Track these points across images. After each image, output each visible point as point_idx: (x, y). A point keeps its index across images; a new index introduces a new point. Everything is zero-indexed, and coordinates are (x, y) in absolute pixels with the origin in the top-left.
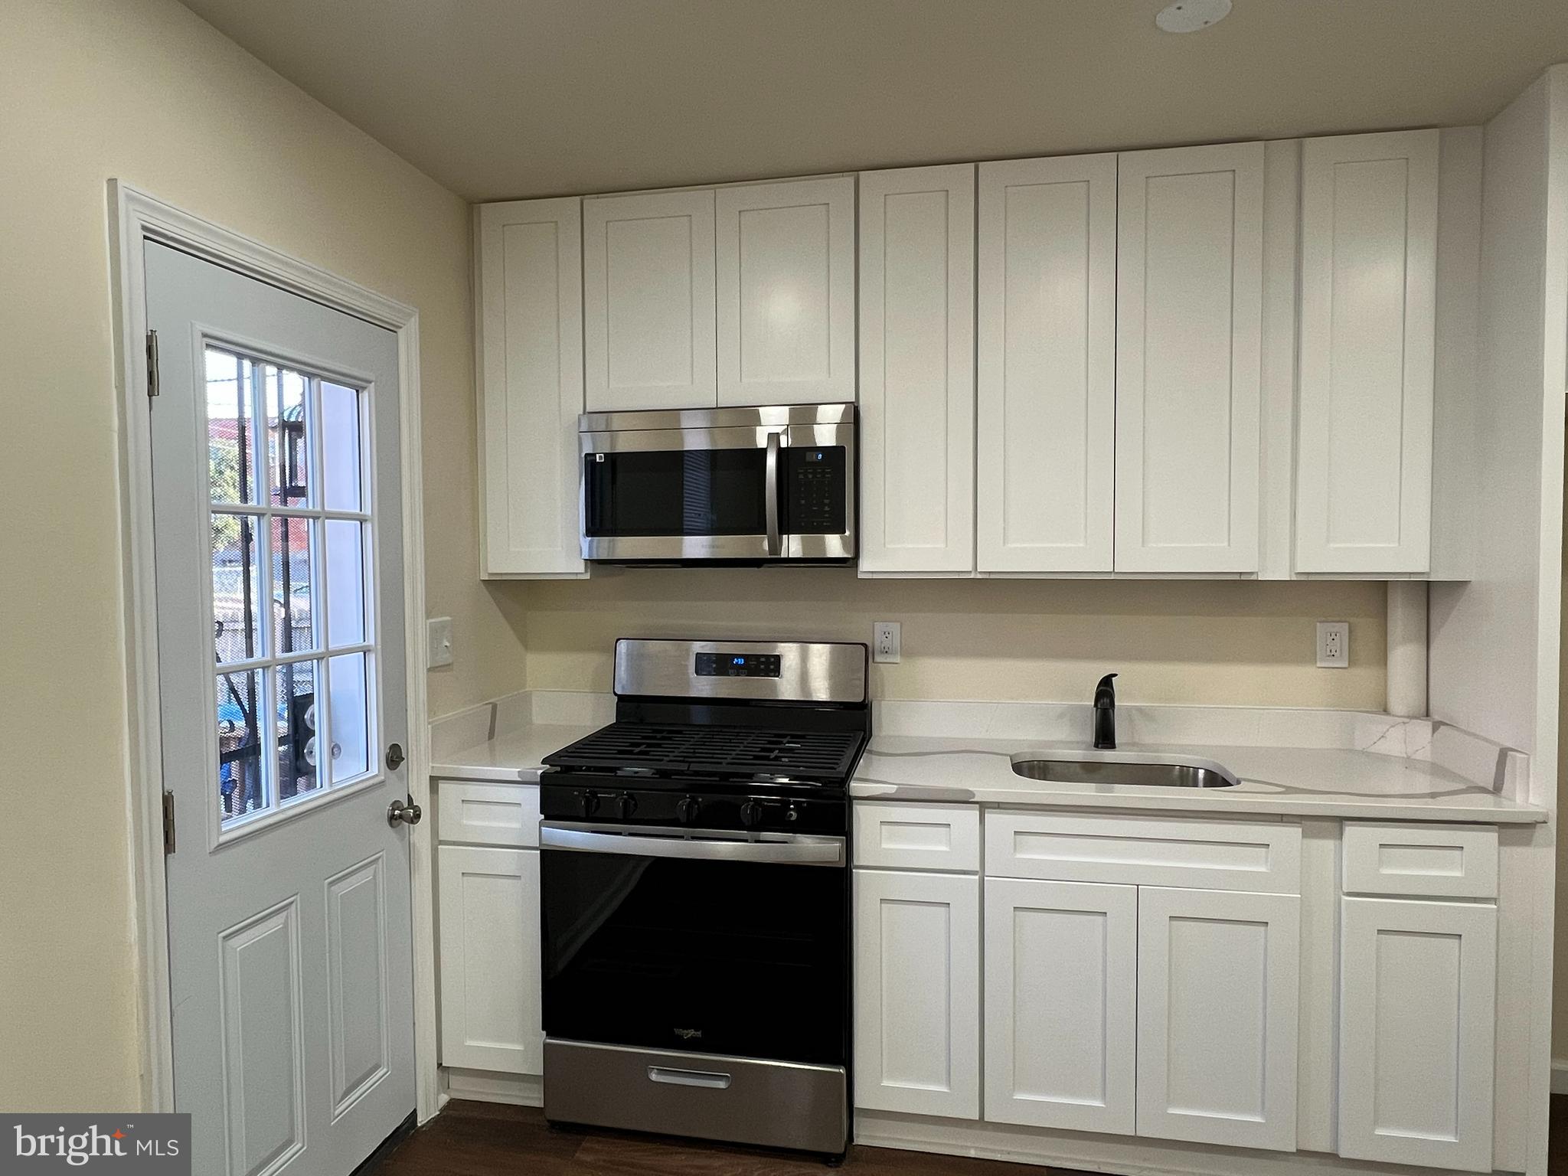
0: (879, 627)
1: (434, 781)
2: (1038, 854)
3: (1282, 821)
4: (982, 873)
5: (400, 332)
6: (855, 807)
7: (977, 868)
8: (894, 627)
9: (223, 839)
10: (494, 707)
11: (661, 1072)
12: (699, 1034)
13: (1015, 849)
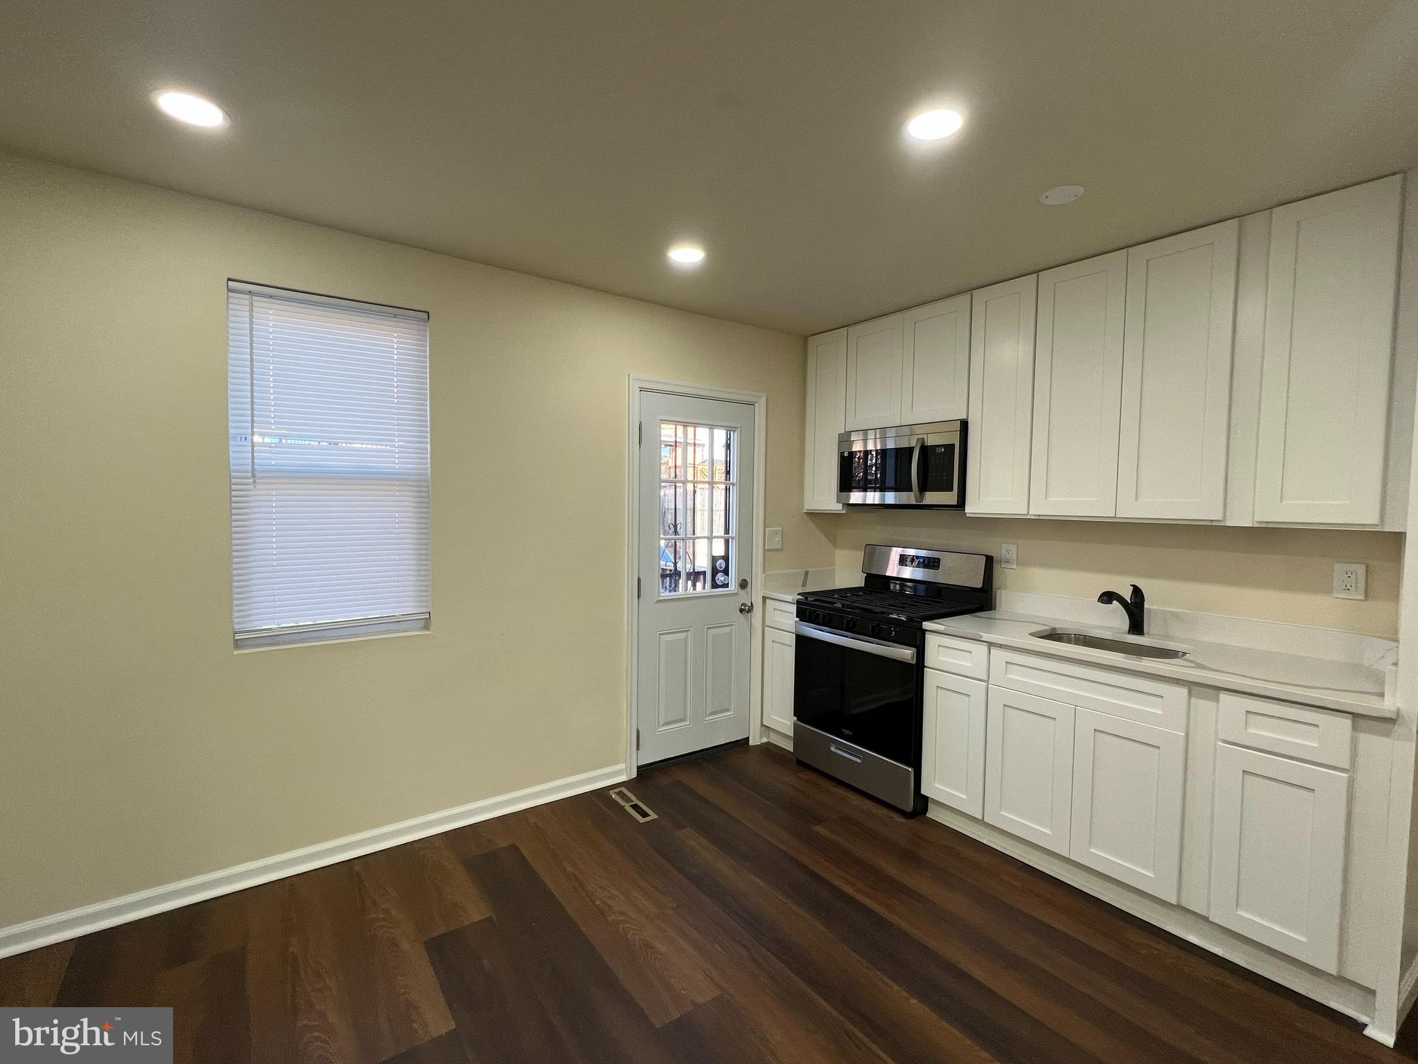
0: (1005, 547)
1: (764, 598)
2: (1016, 676)
3: (1177, 683)
4: (987, 681)
5: (756, 405)
6: (926, 635)
7: (985, 678)
8: (1013, 548)
9: (660, 598)
10: (807, 573)
11: (837, 748)
12: (851, 734)
13: (1006, 672)
